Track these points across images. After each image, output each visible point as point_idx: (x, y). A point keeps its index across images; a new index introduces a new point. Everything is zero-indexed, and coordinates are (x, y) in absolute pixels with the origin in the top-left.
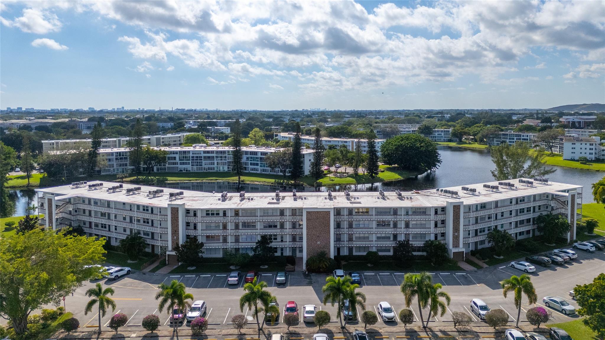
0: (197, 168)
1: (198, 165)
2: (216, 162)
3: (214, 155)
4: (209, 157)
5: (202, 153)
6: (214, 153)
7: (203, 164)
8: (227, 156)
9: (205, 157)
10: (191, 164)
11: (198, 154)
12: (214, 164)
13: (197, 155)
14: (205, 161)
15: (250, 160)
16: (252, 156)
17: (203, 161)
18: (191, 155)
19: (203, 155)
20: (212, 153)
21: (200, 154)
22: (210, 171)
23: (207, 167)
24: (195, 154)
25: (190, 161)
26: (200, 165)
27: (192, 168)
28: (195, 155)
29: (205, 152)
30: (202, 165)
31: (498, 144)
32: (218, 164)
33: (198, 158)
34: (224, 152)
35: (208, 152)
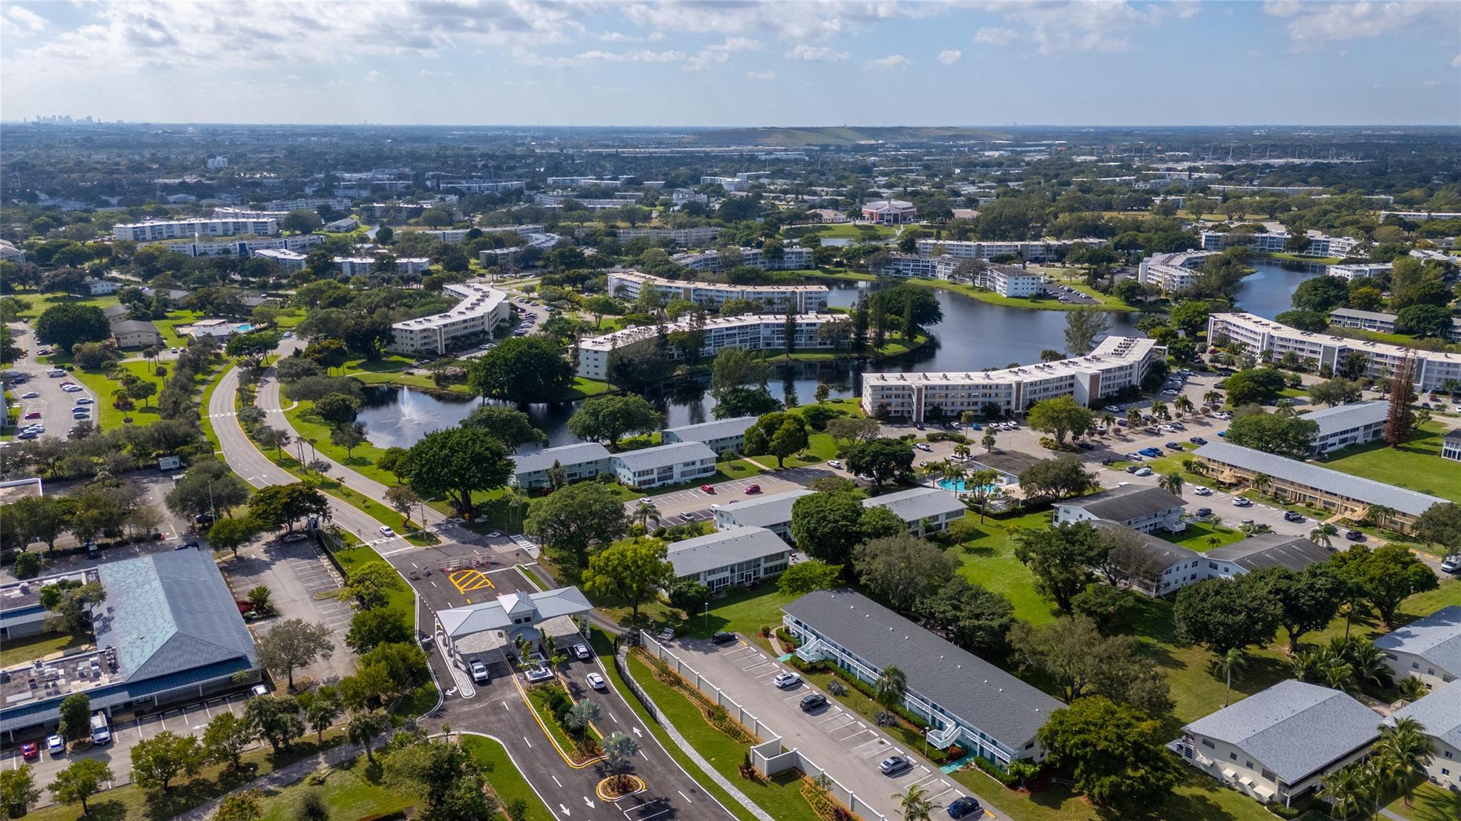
1: (720, 346)
3: (736, 331)
8: (750, 331)
9: (727, 335)
12: (736, 343)
15: (776, 334)
16: (778, 329)
18: (713, 334)
19: (725, 332)
20: (734, 330)
26: (722, 345)
29: (727, 329)
30: (724, 345)
31: (887, 273)
32: (741, 341)
33: (721, 336)
34: (747, 326)
35: (731, 329)
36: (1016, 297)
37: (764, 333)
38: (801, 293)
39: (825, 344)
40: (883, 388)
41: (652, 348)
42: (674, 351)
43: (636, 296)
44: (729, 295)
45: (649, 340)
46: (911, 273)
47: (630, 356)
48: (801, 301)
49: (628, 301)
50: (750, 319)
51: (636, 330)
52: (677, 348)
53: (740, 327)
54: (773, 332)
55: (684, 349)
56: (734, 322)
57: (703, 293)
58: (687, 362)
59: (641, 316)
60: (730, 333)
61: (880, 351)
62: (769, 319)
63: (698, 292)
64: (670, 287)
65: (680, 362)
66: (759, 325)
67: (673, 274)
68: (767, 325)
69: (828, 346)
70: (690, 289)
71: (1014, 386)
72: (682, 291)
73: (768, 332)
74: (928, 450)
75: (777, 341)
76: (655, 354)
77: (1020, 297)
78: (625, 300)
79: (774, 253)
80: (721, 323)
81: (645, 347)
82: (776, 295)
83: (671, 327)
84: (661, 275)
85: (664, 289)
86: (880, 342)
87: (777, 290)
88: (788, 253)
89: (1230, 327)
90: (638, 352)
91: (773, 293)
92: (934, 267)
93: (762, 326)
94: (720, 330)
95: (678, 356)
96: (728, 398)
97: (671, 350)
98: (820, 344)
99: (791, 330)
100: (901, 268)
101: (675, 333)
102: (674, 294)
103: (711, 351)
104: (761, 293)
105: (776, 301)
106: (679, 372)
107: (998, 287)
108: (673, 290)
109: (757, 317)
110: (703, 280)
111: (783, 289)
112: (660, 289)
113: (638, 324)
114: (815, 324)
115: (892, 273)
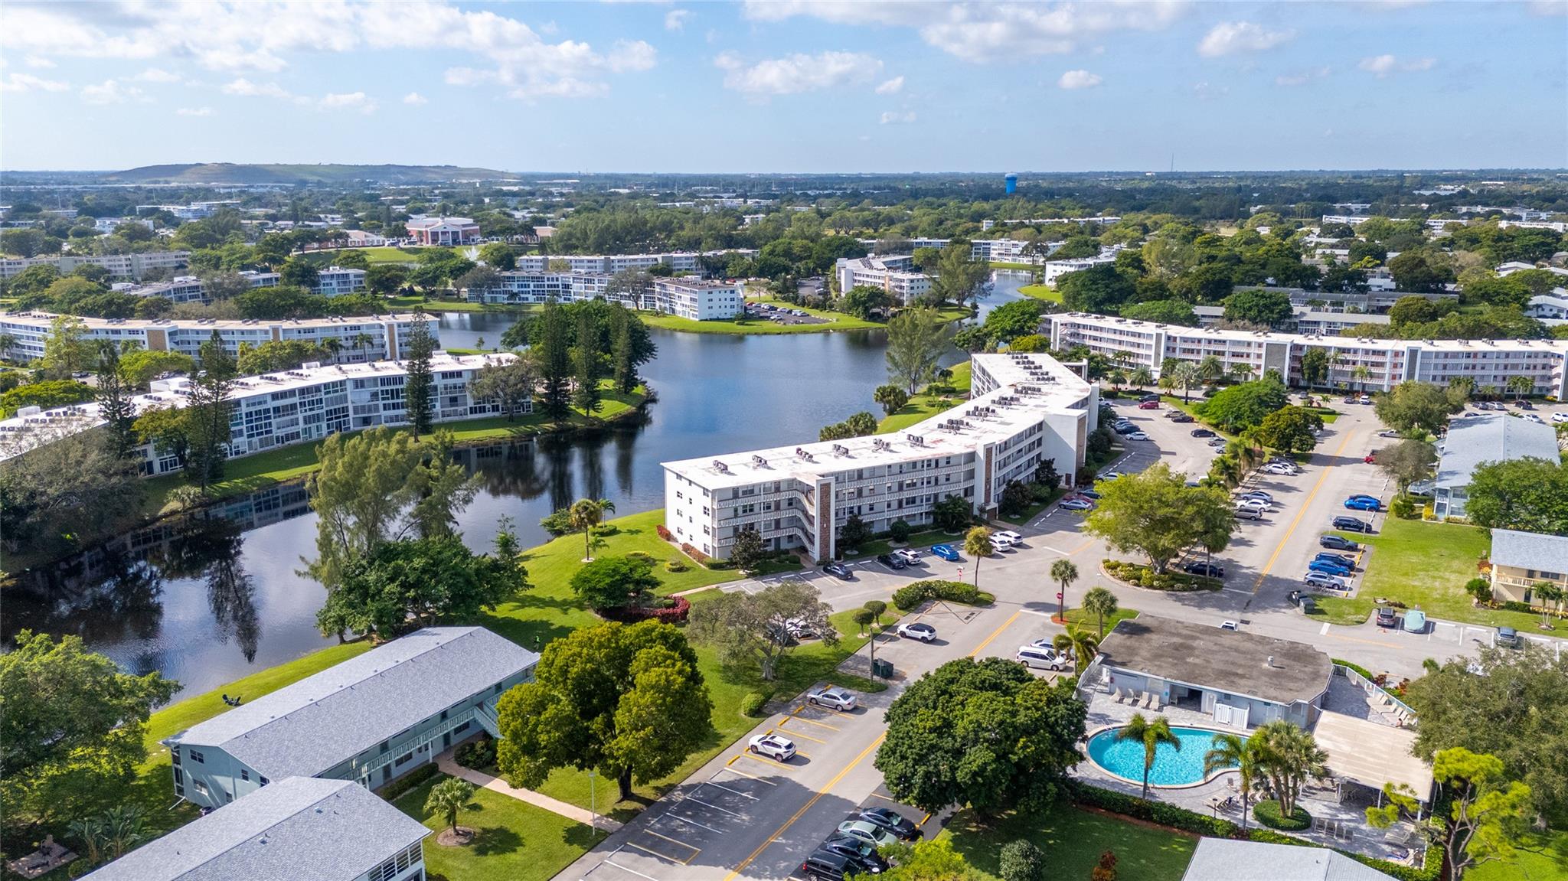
0: (260, 440)
1: (262, 433)
2: (300, 417)
3: (296, 400)
4: (285, 408)
5: (269, 399)
6: (295, 395)
7: (274, 428)
8: (324, 397)
9: (277, 410)
10: (245, 433)
11: (260, 403)
12: (297, 424)
13: (258, 408)
14: (278, 420)
15: (383, 399)
16: (389, 388)
17: (273, 421)
18: (244, 409)
19: (271, 404)
20: (290, 396)
21: (265, 402)
22: (292, 442)
23: (281, 433)
24: (254, 404)
25: (244, 427)
26: (267, 432)
27: (250, 443)
28: (253, 409)
29: (275, 396)
30: (271, 432)
31: (494, 299)
32: (307, 420)
33: (260, 414)
34: (317, 388)
35: (283, 395)
36: (711, 320)
37: (356, 398)
38: (391, 326)
39: (483, 410)
40: (735, 493)
41: (94, 456)
42: (152, 456)
43: (39, 354)
44: (247, 337)
45: (84, 439)
46: (531, 298)
47: (31, 484)
48: (392, 341)
49: (25, 366)
50: (317, 374)
51: (42, 416)
52: (160, 451)
53: (303, 391)
54: (375, 395)
55: (179, 449)
56: (287, 382)
57: (192, 337)
58: (193, 478)
59: (54, 386)
60: (283, 404)
61: (592, 413)
62: (362, 370)
63: (178, 338)
64: (117, 332)
65: (172, 482)
66: (342, 383)
67: (120, 309)
68: (359, 383)
69: (490, 414)
70: (162, 332)
71: (981, 454)
72: (144, 337)
73: (363, 397)
74: (934, 641)
75: (384, 413)
76: (104, 472)
77: (718, 320)
78: (16, 364)
79: (303, 276)
80: (257, 386)
81: (74, 455)
82: (342, 334)
83: (140, 403)
84: (92, 312)
85: (102, 336)
86: (592, 398)
87: (340, 323)
88: (323, 277)
89: (1082, 331)
90: (55, 471)
91: (336, 329)
92: (567, 286)
93: (349, 386)
94: (259, 400)
95: (164, 466)
96: (372, 577)
97: (145, 453)
98: (473, 411)
99: (421, 387)
100: (515, 290)
101: (153, 415)
102: (127, 344)
103: (244, 447)
104: (312, 330)
105: (343, 343)
106: (174, 505)
107: (678, 308)
108: (124, 337)
109: (332, 369)
110: (185, 316)
111: (352, 321)
112: (92, 337)
113: (46, 402)
114: (459, 374)
115: (502, 298)
